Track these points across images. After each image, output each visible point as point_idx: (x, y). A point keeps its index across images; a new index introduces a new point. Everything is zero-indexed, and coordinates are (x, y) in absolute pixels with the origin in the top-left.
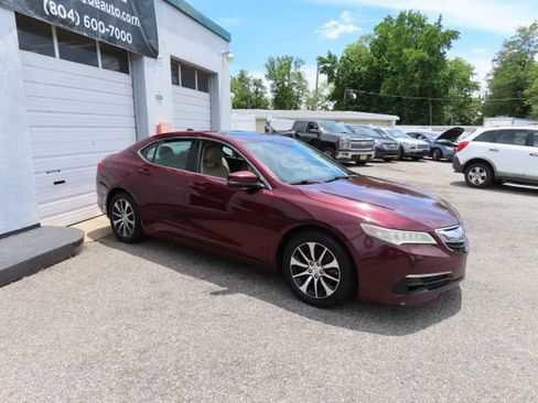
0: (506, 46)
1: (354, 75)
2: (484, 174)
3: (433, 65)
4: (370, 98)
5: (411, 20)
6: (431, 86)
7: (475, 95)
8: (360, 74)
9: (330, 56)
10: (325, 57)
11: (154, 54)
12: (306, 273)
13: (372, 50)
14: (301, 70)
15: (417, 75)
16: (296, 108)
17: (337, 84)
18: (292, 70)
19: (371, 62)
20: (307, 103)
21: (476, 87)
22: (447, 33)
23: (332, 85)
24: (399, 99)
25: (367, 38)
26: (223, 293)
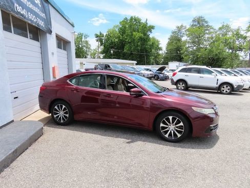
0: (173, 33)
1: (112, 43)
2: (184, 85)
3: (145, 40)
4: (120, 53)
5: (135, 20)
6: (145, 48)
7: (160, 52)
8: (115, 42)
9: (101, 34)
10: (99, 34)
11: (50, 32)
12: (168, 129)
13: (119, 32)
14: (87, 39)
15: (139, 44)
16: (86, 57)
17: (104, 46)
18: (83, 40)
19: (119, 37)
20: (91, 55)
21: (160, 49)
22: (150, 26)
23: (102, 47)
24: (132, 54)
25: (117, 27)
26: (132, 142)
